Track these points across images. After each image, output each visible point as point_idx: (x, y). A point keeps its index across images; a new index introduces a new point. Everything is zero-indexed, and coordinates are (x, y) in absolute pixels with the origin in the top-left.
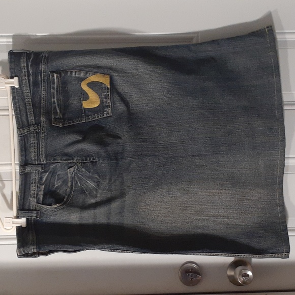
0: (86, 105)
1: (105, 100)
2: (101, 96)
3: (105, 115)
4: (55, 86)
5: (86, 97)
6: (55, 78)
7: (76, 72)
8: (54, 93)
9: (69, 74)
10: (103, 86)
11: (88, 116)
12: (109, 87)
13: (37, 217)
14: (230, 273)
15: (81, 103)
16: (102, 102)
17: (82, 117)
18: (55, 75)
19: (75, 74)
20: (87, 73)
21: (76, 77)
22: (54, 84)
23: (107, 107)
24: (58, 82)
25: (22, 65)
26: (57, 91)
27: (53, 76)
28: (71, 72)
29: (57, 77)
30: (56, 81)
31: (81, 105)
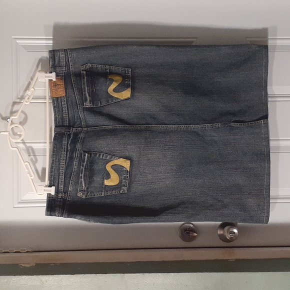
0: (107, 183)
1: (124, 181)
2: (121, 177)
3: (121, 192)
4: (85, 164)
5: (108, 176)
6: (86, 157)
7: (103, 155)
8: (82, 169)
9: (98, 156)
10: (124, 169)
11: (107, 191)
12: (129, 170)
14: (220, 232)
15: (103, 181)
16: (121, 182)
17: (102, 191)
18: (87, 155)
19: (103, 157)
20: (112, 157)
21: (102, 159)
22: (84, 162)
23: (124, 186)
24: (87, 161)
25: (64, 142)
26: (85, 168)
27: (85, 156)
28: (100, 155)
29: (88, 157)
30: (86, 160)
31: (103, 183)
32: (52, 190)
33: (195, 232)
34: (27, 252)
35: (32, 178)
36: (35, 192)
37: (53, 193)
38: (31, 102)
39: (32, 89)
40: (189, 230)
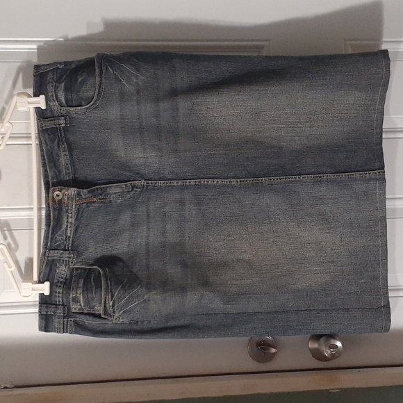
13: (66, 124)
14: (313, 345)
32: (45, 288)
33: (274, 348)
34: (5, 388)
35: (12, 270)
36: (18, 292)
37: (47, 293)
38: (8, 143)
39: (8, 125)
40: (264, 344)
